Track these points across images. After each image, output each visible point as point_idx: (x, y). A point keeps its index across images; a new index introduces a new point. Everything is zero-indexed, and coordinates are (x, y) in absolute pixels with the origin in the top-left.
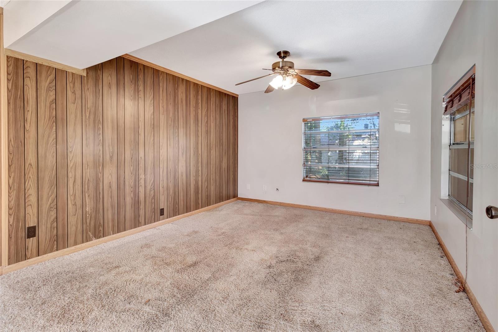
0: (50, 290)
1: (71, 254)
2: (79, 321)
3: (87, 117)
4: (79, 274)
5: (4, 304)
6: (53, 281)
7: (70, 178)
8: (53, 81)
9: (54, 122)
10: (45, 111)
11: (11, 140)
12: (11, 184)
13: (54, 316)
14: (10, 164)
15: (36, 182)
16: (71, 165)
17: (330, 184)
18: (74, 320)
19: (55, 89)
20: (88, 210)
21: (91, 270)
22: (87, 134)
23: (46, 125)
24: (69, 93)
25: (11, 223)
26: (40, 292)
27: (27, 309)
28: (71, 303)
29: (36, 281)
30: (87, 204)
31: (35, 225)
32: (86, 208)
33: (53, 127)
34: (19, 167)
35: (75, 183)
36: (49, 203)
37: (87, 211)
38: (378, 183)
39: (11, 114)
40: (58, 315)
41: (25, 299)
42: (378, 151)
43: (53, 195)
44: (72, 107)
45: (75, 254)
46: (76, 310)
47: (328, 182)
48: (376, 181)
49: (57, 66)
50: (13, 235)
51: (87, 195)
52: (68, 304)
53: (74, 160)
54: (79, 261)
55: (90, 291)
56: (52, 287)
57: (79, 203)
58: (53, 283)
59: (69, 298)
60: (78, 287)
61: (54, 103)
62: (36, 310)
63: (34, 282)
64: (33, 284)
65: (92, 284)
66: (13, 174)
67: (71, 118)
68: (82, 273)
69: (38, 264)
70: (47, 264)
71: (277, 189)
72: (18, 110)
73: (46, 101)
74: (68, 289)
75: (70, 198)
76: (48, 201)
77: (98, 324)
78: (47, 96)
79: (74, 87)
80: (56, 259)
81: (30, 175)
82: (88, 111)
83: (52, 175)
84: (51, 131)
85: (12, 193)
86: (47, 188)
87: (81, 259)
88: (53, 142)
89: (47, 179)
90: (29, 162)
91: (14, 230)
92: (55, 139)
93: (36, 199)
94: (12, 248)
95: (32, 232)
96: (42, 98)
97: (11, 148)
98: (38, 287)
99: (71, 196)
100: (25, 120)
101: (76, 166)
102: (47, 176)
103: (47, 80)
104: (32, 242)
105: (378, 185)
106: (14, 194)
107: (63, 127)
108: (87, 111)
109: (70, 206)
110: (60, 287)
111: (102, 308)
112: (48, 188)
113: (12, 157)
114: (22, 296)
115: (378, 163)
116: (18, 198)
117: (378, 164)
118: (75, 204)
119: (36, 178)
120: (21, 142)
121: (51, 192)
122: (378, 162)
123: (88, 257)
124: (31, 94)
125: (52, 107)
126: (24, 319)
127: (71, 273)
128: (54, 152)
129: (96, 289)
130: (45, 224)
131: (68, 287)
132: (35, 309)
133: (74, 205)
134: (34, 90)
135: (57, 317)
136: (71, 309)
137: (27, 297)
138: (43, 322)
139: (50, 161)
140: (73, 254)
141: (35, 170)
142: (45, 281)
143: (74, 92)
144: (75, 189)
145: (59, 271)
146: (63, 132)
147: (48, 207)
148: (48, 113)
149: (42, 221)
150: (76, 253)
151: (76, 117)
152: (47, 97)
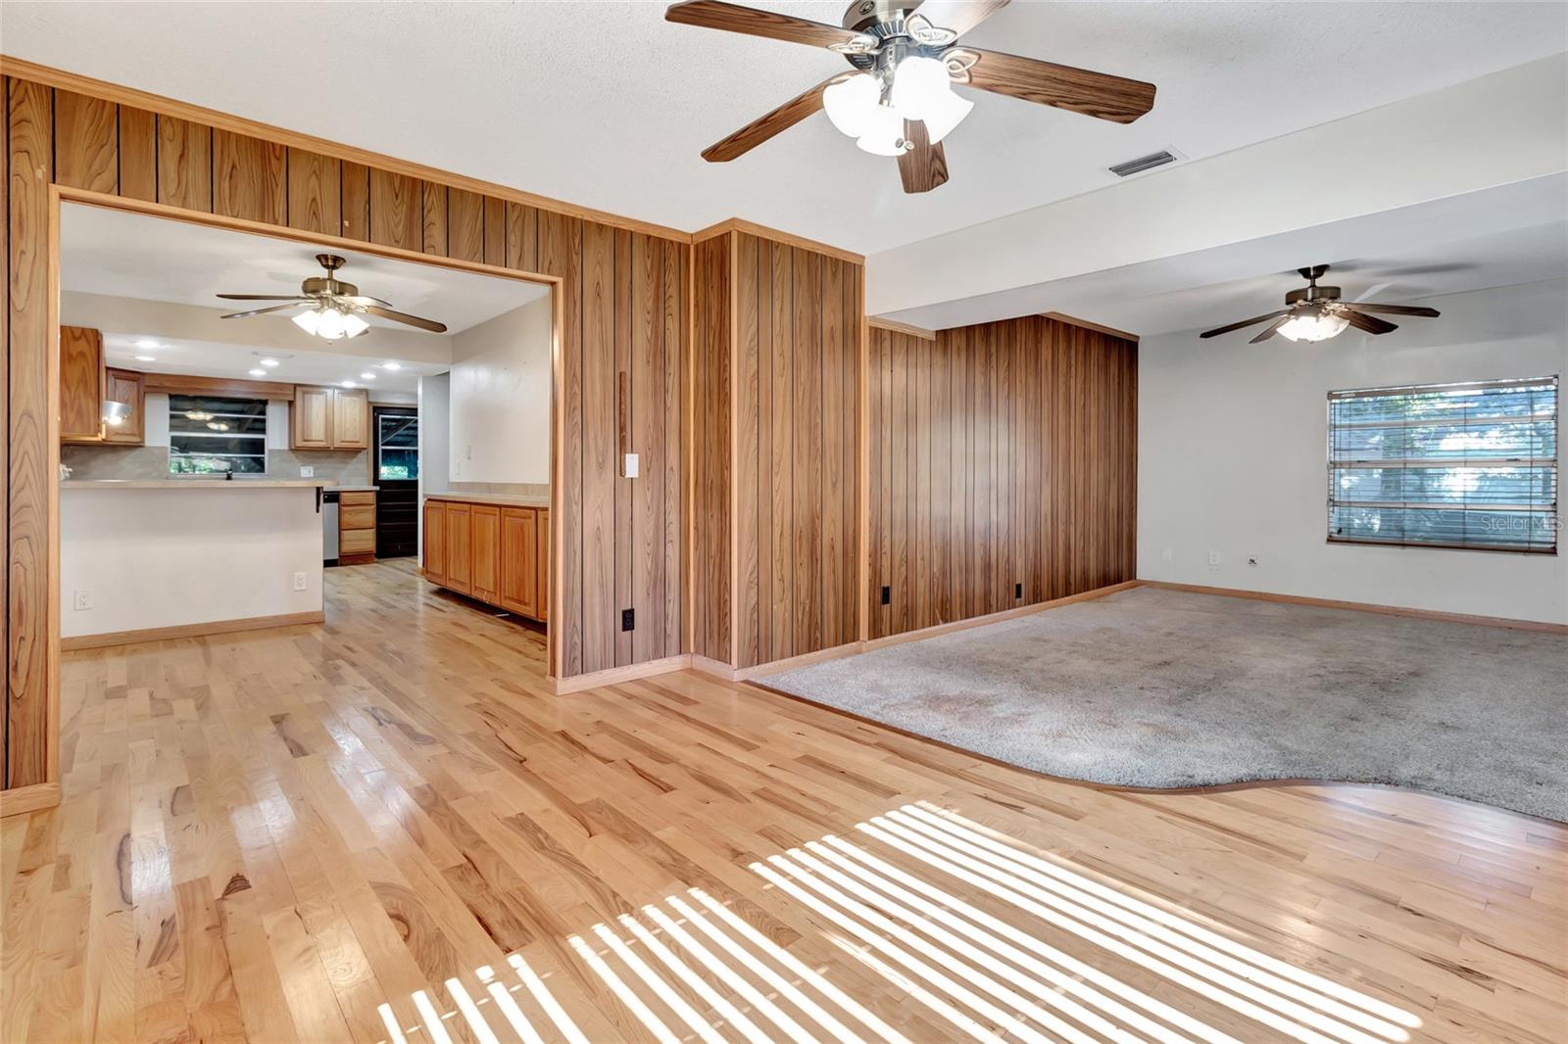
7: (919, 515)
11: (871, 452)
14: (871, 488)
15: (890, 517)
16: (920, 492)
17: (1408, 550)
19: (906, 369)
31: (889, 585)
33: (904, 430)
35: (924, 524)
36: (900, 553)
37: (935, 571)
38: (1555, 548)
42: (1554, 470)
43: (903, 541)
44: (921, 396)
47: (1404, 545)
48: (1550, 543)
51: (934, 544)
53: (923, 485)
57: (927, 557)
61: (906, 391)
71: (1253, 561)
75: (918, 547)
76: (899, 549)
79: (923, 361)
81: (885, 506)
83: (903, 508)
84: (903, 437)
90: (884, 486)
92: (906, 450)
93: (889, 545)
99: (920, 543)
103: (900, 355)
104: (886, 611)
105: (1553, 552)
106: (873, 533)
107: (913, 429)
109: (919, 560)
112: (900, 528)
113: (871, 478)
115: (1556, 499)
116: (875, 541)
117: (1553, 501)
119: (890, 512)
121: (901, 535)
122: (1554, 496)
125: (904, 398)
130: (896, 585)
134: (890, 373)
141: (889, 498)
143: (924, 371)
144: (923, 533)
146: (913, 437)
147: (899, 559)
148: (901, 409)
149: (894, 580)
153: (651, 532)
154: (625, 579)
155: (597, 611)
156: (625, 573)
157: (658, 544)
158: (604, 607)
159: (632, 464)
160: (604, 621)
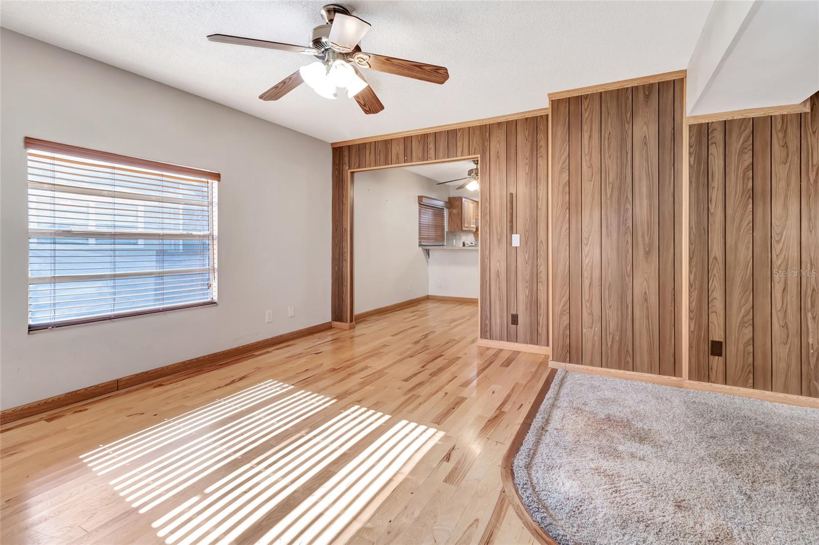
0: (726, 428)
1: (777, 404)
2: (747, 481)
3: (812, 181)
4: (776, 433)
5: (674, 416)
6: (736, 421)
7: (777, 284)
8: (749, 138)
9: (750, 197)
10: (736, 184)
11: (692, 227)
12: (692, 281)
13: (718, 456)
14: (691, 256)
15: (722, 282)
16: (777, 262)
18: (740, 476)
19: (751, 149)
20: (813, 342)
21: (801, 437)
22: (810, 210)
23: (738, 203)
24: (776, 147)
25: (692, 329)
26: (713, 425)
27: (694, 432)
28: (746, 457)
29: (714, 411)
30: (810, 330)
31: (721, 341)
32: (808, 338)
33: (747, 205)
34: (701, 261)
35: (785, 292)
36: (741, 315)
37: (811, 342)
39: (693, 194)
40: (724, 458)
41: (695, 422)
43: (746, 305)
44: (780, 171)
45: (783, 406)
46: (748, 468)
49: (755, 114)
50: (694, 345)
51: (810, 315)
52: (741, 455)
53: (785, 255)
54: (785, 417)
55: (782, 461)
56: (730, 427)
57: (793, 326)
58: (734, 424)
59: (747, 450)
60: (766, 445)
61: (750, 169)
62: (702, 439)
63: (711, 411)
64: (710, 413)
65: (790, 454)
66: (694, 269)
67: (779, 186)
68: (783, 434)
69: (724, 394)
70: (736, 400)
72: (701, 188)
73: (738, 170)
74: (749, 440)
75: (776, 315)
76: (740, 312)
77: (773, 502)
78: (738, 162)
79: (785, 137)
80: (752, 399)
81: (715, 271)
82: (812, 171)
83: (746, 275)
84: (745, 211)
85: (694, 293)
86: (738, 293)
87: (789, 416)
88: (749, 226)
89: (738, 280)
90: (714, 255)
91: (695, 340)
92: (752, 223)
93: (722, 306)
94: (693, 360)
95: (717, 348)
96: (732, 167)
97: (692, 236)
98: (714, 418)
99: (779, 311)
100: (709, 200)
101: (787, 264)
102: (740, 275)
103: (740, 138)
104: (716, 361)
106: (695, 294)
107: (764, 203)
108: (810, 170)
109: (776, 326)
110: (740, 432)
111: (789, 490)
112: (740, 293)
113: (693, 248)
114: (693, 417)
116: (700, 300)
118: (785, 326)
119: (722, 277)
120: (704, 229)
121: (744, 299)
123: (803, 419)
124: (717, 164)
125: (747, 176)
126: (686, 439)
127: (765, 425)
128: (749, 242)
129: (793, 463)
130: (735, 343)
131: (751, 439)
132: (701, 437)
133: (783, 327)
134: (722, 158)
135: (722, 459)
136: (743, 462)
137: (698, 422)
138: (703, 453)
139: (743, 254)
140: (781, 404)
141: (721, 266)
142: (724, 417)
143: (785, 146)
144: (785, 302)
145: (749, 415)
146: (764, 211)
147: (739, 320)
148: (741, 186)
149: (731, 338)
150: (785, 405)
151: (788, 185)
152: (740, 162)
153: (528, 276)
154: (513, 299)
155: (498, 311)
156: (513, 295)
157: (532, 283)
158: (501, 310)
159: (516, 240)
160: (501, 317)
